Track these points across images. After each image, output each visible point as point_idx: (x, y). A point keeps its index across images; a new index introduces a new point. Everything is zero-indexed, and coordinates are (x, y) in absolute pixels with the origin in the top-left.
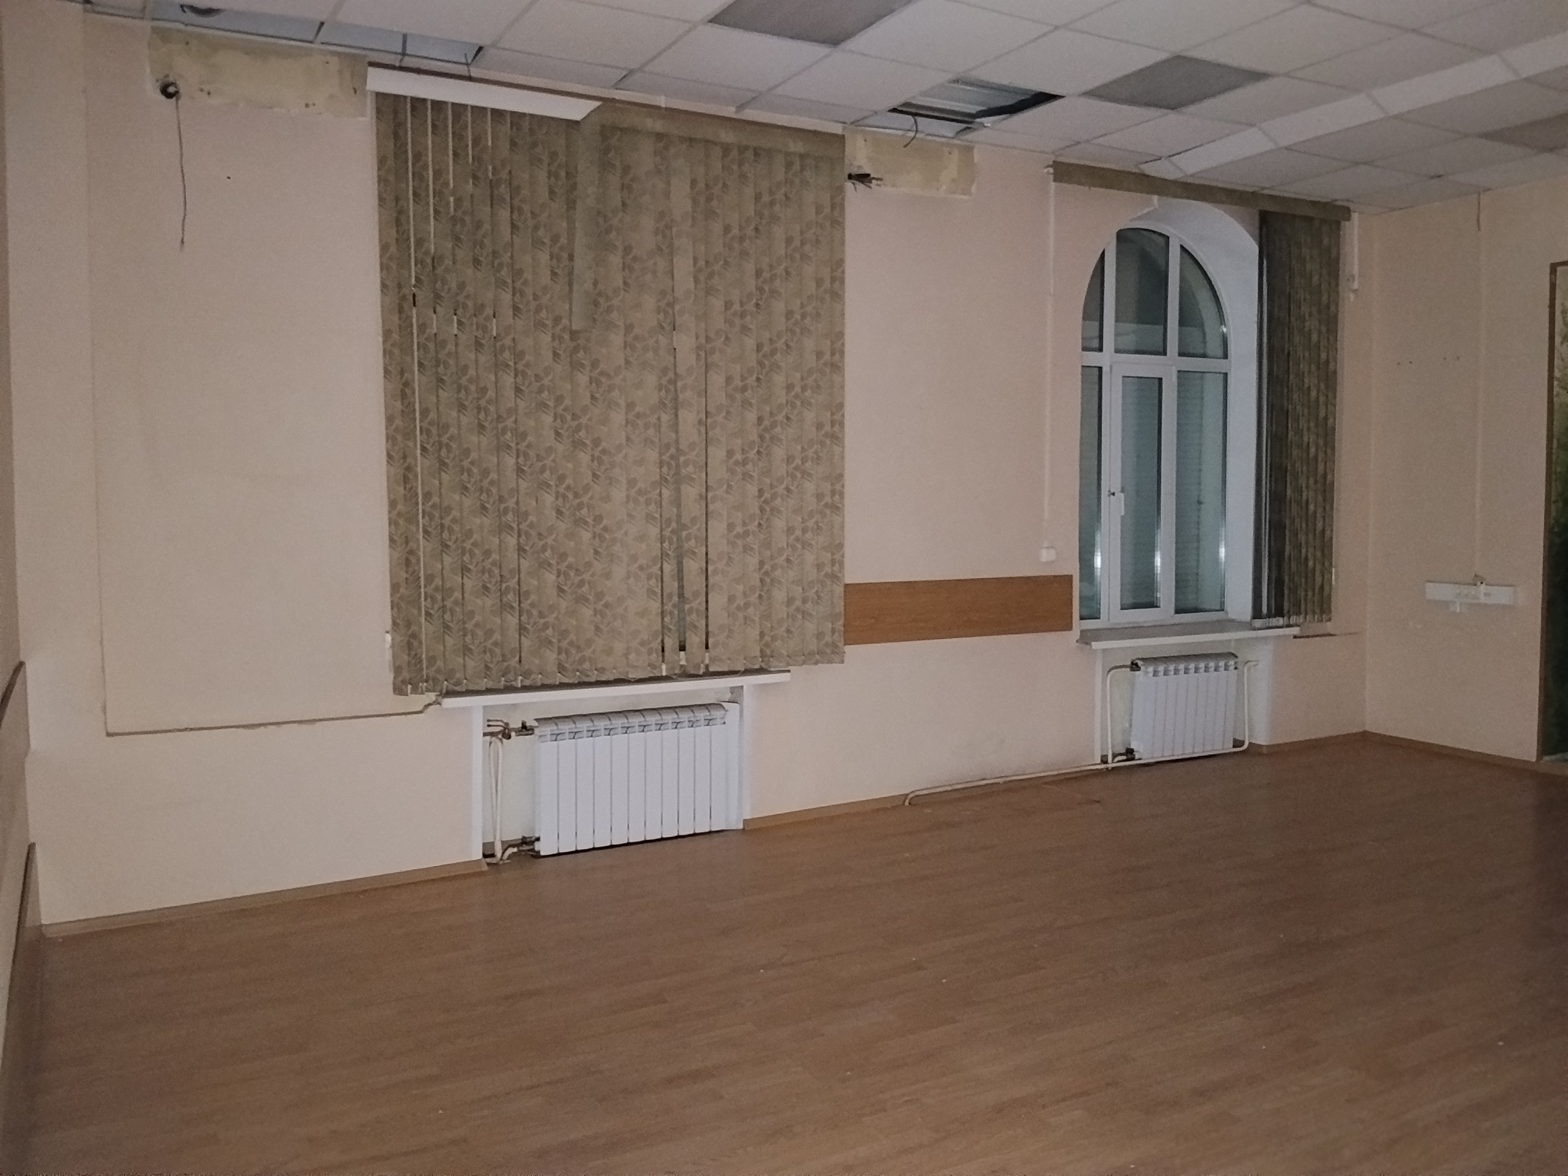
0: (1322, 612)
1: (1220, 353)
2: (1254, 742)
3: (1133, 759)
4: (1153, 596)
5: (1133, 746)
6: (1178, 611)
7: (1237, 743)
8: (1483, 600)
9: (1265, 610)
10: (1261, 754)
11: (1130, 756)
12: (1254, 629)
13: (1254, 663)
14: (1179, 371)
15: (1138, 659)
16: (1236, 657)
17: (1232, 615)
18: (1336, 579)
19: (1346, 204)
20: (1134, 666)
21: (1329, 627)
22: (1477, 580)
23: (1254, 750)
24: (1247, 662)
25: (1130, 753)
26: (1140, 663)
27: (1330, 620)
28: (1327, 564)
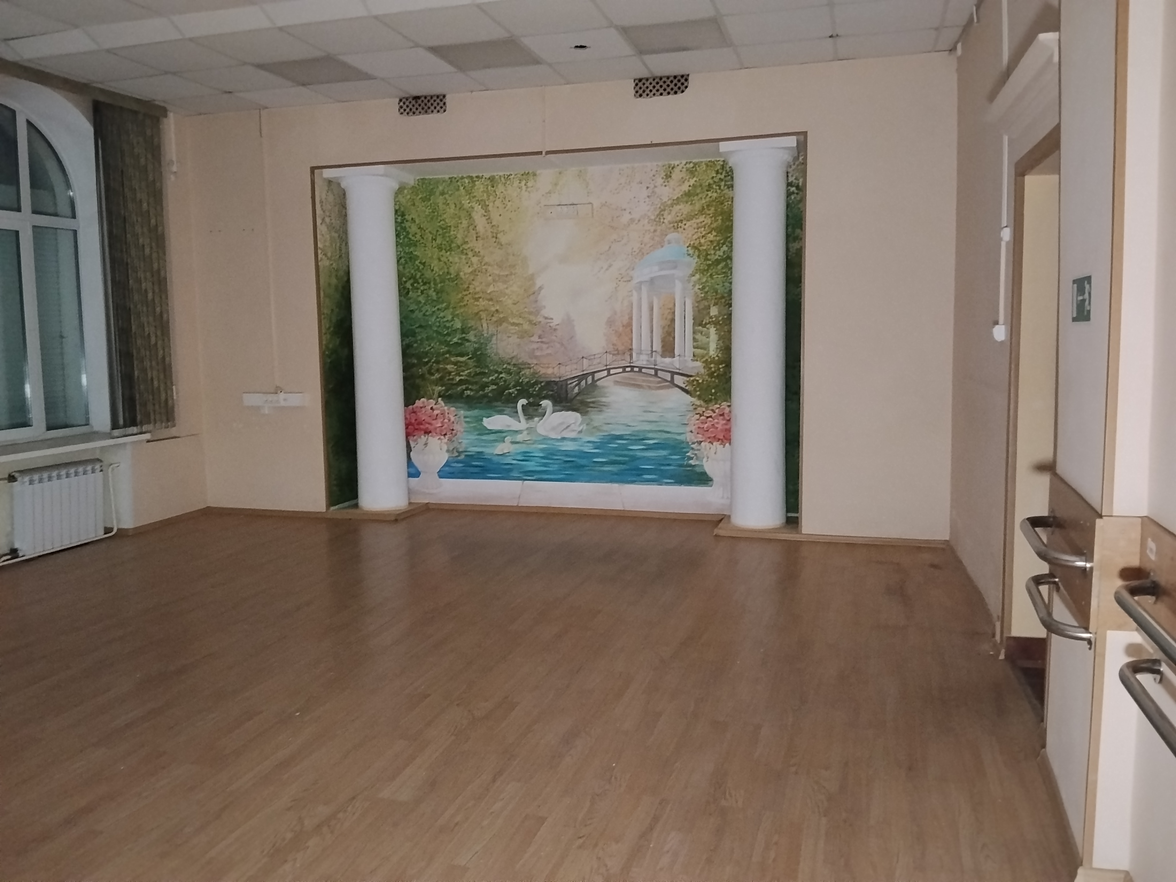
0: (168, 420)
1: (69, 212)
2: (120, 527)
3: (17, 557)
4: (26, 417)
5: (17, 546)
6: (49, 428)
7: (107, 530)
8: (283, 403)
9: (121, 422)
10: (128, 536)
11: (15, 555)
12: (113, 438)
13: (116, 465)
14: (34, 227)
15: (15, 472)
16: (101, 461)
17: (96, 429)
18: (177, 393)
19: (162, 104)
20: (12, 478)
21: (173, 431)
22: (277, 390)
23: (122, 534)
24: (111, 464)
25: (14, 552)
26: (17, 475)
27: (174, 426)
28: (169, 383)
